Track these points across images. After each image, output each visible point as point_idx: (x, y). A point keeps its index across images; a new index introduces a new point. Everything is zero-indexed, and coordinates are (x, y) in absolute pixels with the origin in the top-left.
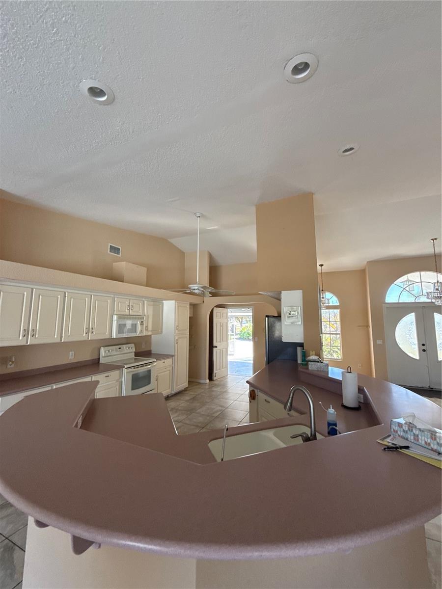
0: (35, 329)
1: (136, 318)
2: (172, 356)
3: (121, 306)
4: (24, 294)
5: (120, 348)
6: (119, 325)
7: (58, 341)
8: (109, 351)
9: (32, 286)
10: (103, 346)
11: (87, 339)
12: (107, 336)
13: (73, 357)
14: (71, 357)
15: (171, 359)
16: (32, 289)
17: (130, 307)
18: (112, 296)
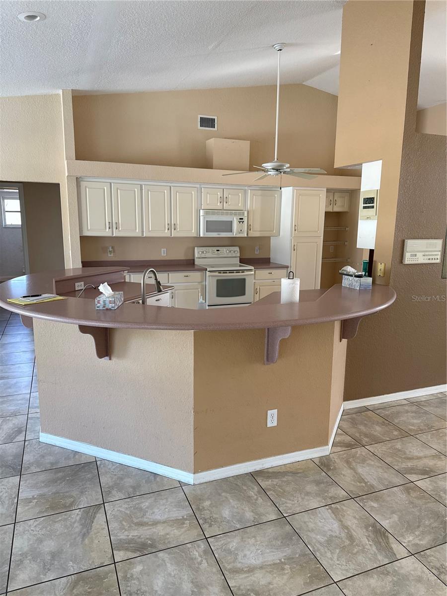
0: (117, 222)
1: (231, 214)
2: (287, 267)
3: (211, 199)
4: (104, 189)
5: (218, 250)
6: (207, 221)
7: (140, 235)
8: (203, 252)
9: (110, 181)
10: (197, 247)
11: (170, 236)
12: (193, 233)
13: (165, 255)
14: (163, 254)
15: (286, 271)
16: (111, 183)
17: (223, 200)
18: (198, 186)
